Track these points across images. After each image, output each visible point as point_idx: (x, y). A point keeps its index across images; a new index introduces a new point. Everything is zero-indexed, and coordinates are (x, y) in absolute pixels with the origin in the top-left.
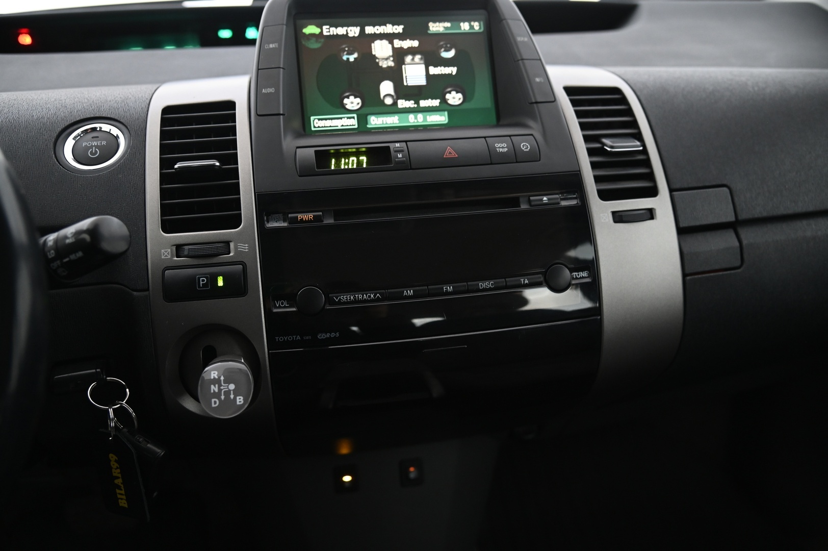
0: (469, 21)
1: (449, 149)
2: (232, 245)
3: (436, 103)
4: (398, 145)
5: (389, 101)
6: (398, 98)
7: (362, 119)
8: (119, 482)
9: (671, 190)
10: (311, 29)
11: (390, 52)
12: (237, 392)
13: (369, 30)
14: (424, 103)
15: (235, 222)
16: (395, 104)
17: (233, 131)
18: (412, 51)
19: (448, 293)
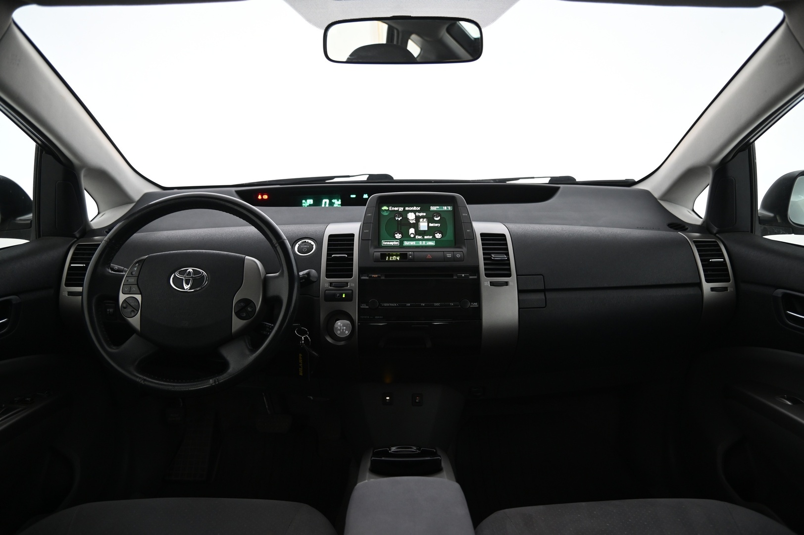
0: (447, 206)
1: (429, 255)
2: (349, 284)
3: (431, 237)
4: (410, 253)
5: (412, 236)
6: (416, 235)
7: (401, 241)
8: (301, 365)
9: (517, 275)
10: (385, 208)
11: (414, 217)
12: (346, 330)
13: (407, 209)
14: (426, 237)
15: (351, 276)
16: (415, 237)
17: (353, 245)
18: (423, 217)
19: (422, 306)
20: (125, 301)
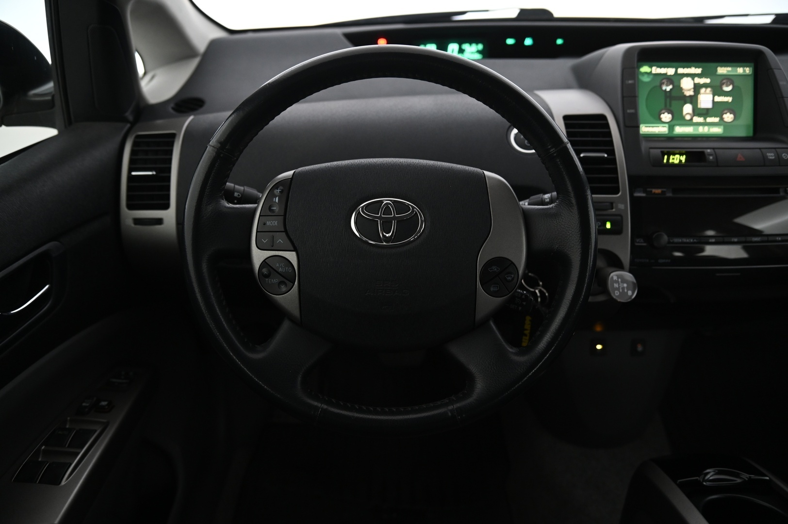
0: (743, 67)
1: (739, 156)
2: (614, 204)
3: (716, 120)
4: (709, 151)
5: (688, 117)
6: (694, 115)
7: (671, 128)
8: (527, 332)
10: (645, 69)
11: (692, 86)
12: (629, 289)
13: (681, 71)
14: (709, 120)
15: (616, 191)
16: (692, 119)
17: (609, 134)
18: (705, 86)
19: (734, 242)
20: (264, 263)
